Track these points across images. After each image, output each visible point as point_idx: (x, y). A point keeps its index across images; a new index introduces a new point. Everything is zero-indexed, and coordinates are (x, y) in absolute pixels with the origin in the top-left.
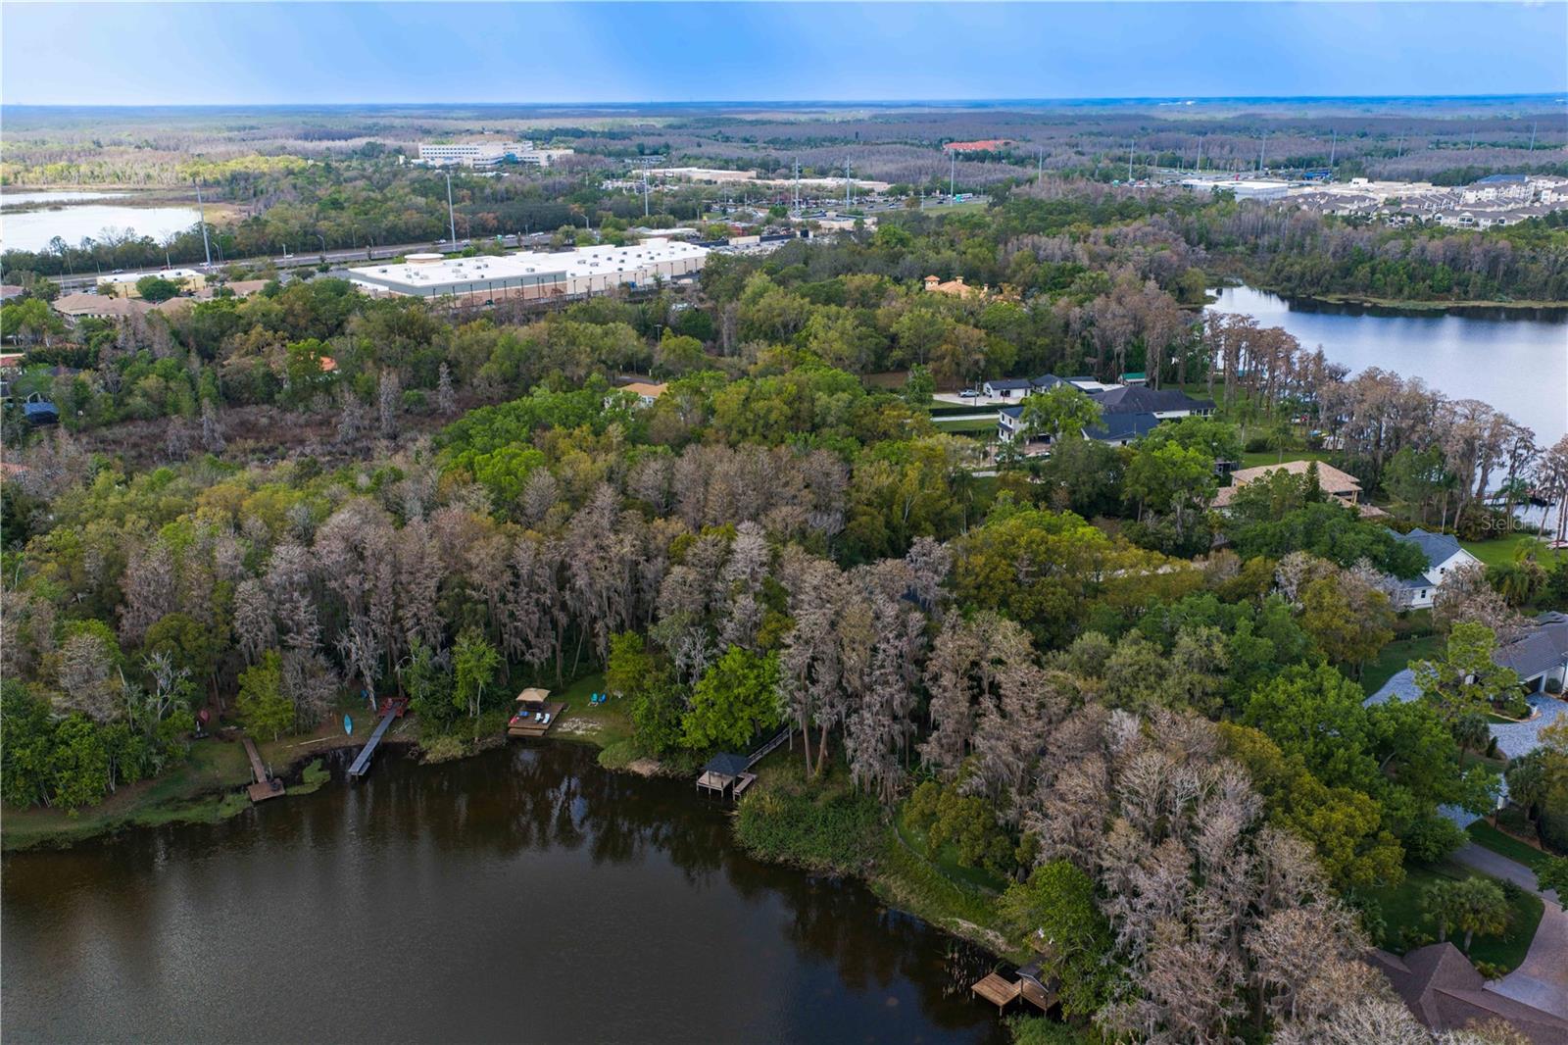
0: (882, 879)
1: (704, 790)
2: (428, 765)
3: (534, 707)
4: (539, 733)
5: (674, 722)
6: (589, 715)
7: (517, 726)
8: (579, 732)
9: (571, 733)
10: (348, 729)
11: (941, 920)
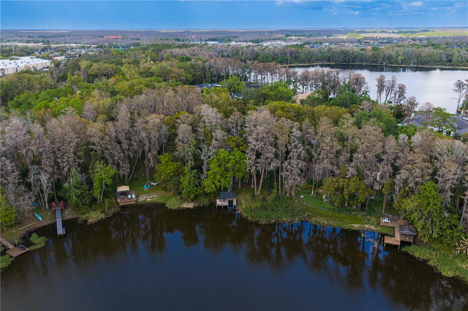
0: (313, 219)
1: (220, 207)
2: (91, 224)
3: (125, 194)
4: (135, 202)
5: (198, 184)
6: (148, 193)
7: (121, 201)
8: (149, 200)
9: (145, 201)
10: (40, 219)
11: (347, 226)
